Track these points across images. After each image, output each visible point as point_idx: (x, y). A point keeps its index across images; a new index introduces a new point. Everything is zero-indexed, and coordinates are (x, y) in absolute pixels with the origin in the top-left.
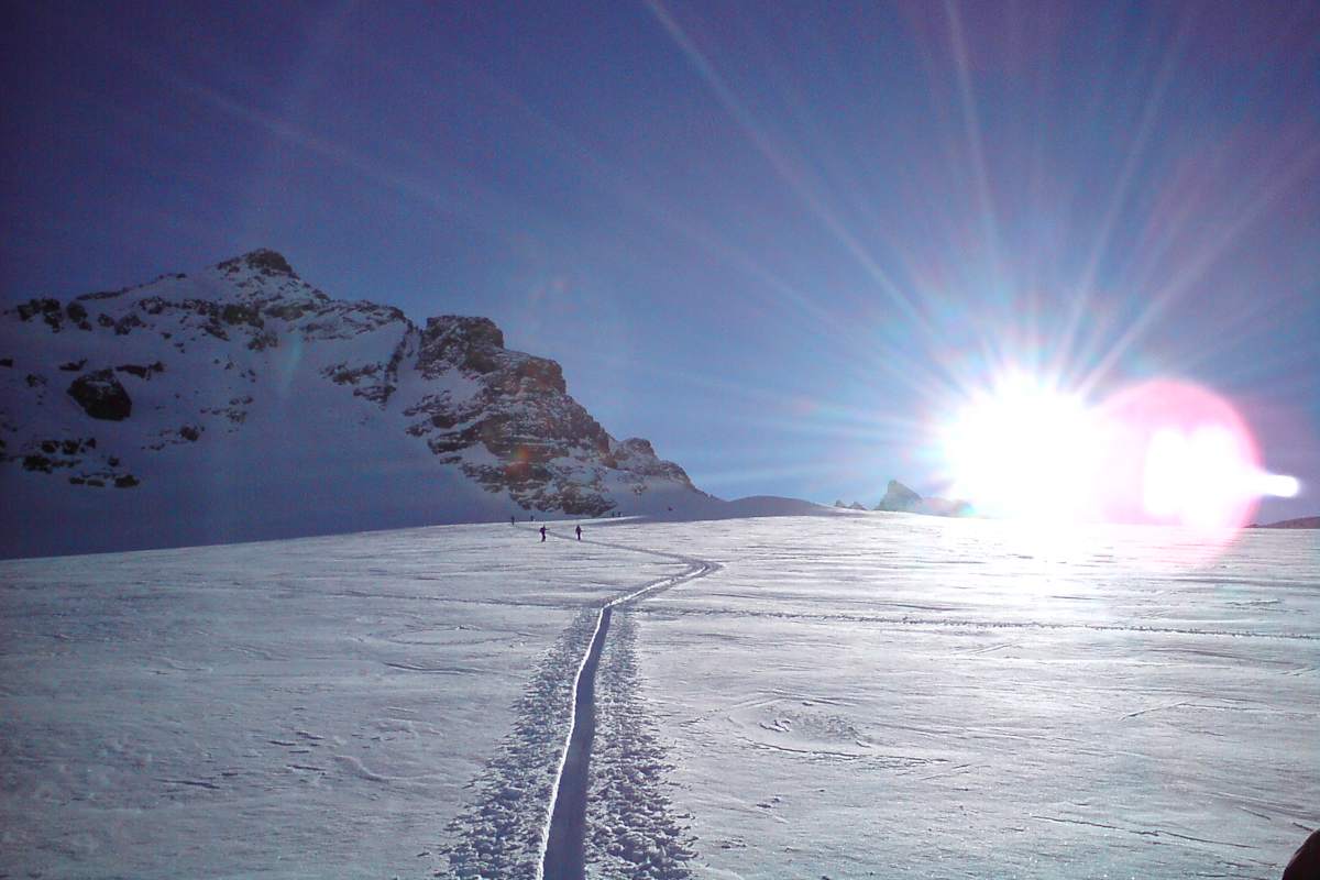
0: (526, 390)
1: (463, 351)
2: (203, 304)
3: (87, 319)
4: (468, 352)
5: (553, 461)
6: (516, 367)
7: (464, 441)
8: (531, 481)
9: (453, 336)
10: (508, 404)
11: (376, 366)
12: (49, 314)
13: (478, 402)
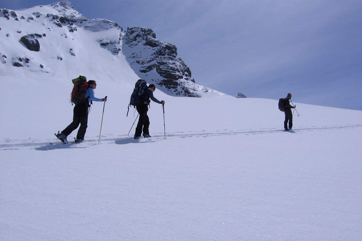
0: (168, 55)
1: (144, 39)
2: (54, 16)
3: (17, 17)
4: (146, 39)
5: (180, 79)
6: (165, 46)
7: (148, 70)
8: (173, 86)
9: (139, 34)
10: (163, 58)
11: (114, 42)
12: (6, 15)
13: (152, 57)
